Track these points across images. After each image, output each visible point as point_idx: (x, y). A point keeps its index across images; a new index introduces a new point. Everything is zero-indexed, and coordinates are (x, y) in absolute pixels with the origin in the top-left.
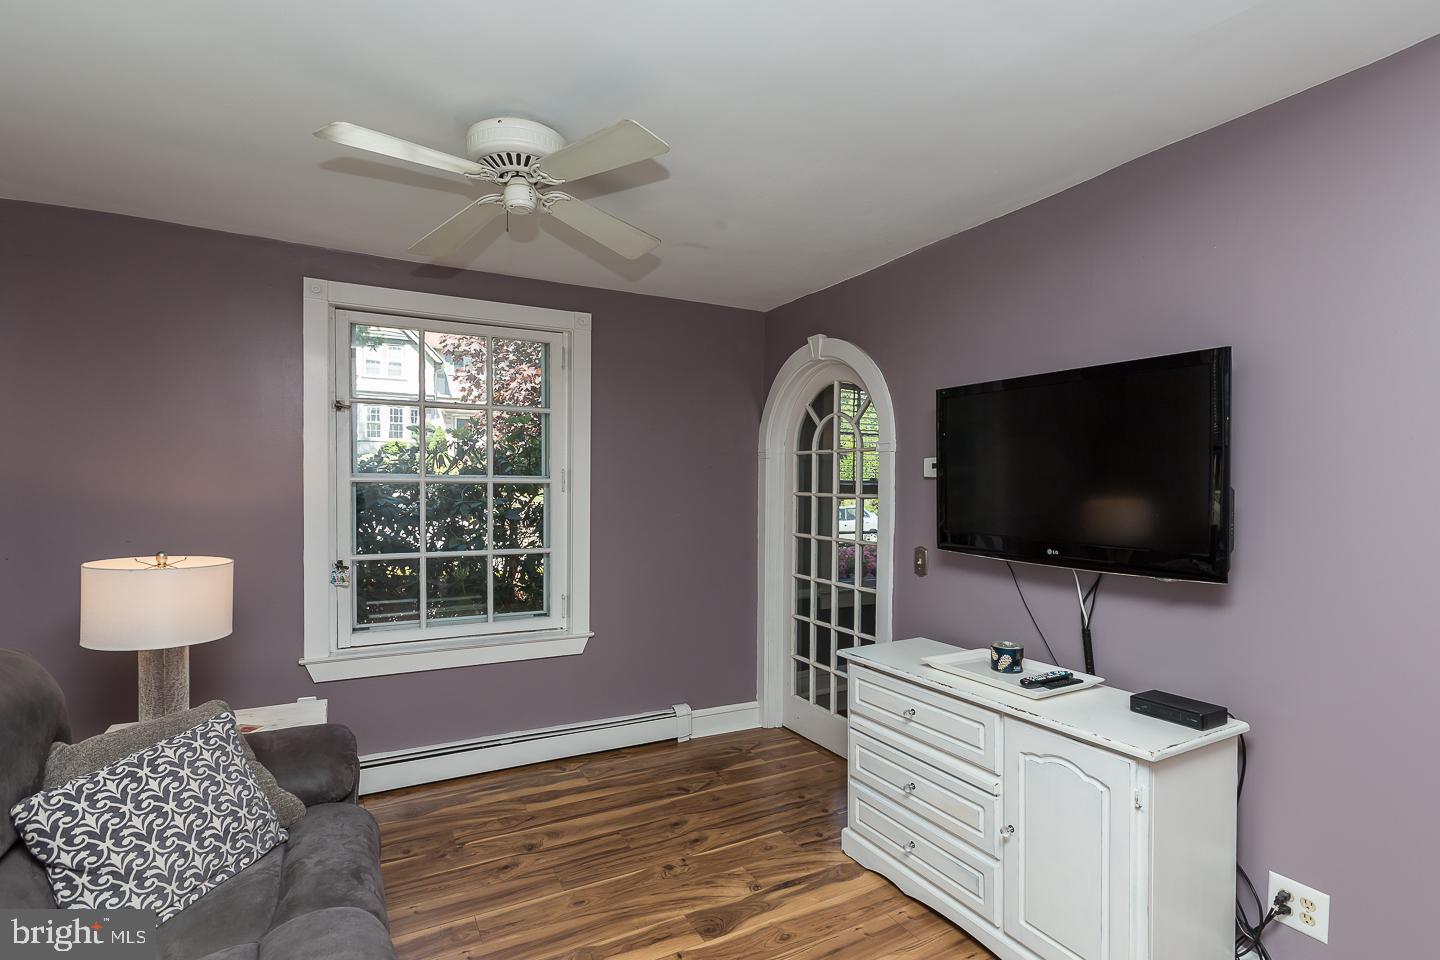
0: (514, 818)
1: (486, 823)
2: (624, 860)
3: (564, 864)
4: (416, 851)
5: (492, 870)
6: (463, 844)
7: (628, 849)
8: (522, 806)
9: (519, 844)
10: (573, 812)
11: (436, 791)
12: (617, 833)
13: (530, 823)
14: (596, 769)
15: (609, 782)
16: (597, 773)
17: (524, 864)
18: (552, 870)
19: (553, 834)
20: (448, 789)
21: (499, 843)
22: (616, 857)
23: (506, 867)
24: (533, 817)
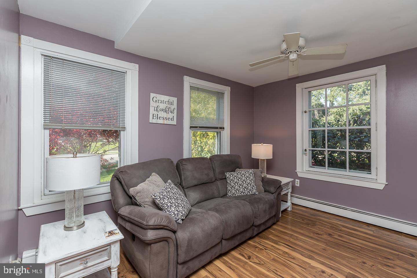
0: (335, 228)
1: (327, 225)
2: (352, 252)
3: (334, 242)
4: (305, 221)
5: (314, 232)
6: (316, 225)
7: (358, 252)
8: (341, 227)
9: (328, 232)
10: (355, 236)
11: (324, 214)
12: (361, 247)
13: (339, 231)
14: (381, 232)
15: (380, 237)
16: (380, 233)
17: (324, 236)
18: (328, 241)
19: (339, 236)
20: (328, 215)
21: (323, 229)
22: (350, 250)
23: (319, 234)
24: (341, 230)
